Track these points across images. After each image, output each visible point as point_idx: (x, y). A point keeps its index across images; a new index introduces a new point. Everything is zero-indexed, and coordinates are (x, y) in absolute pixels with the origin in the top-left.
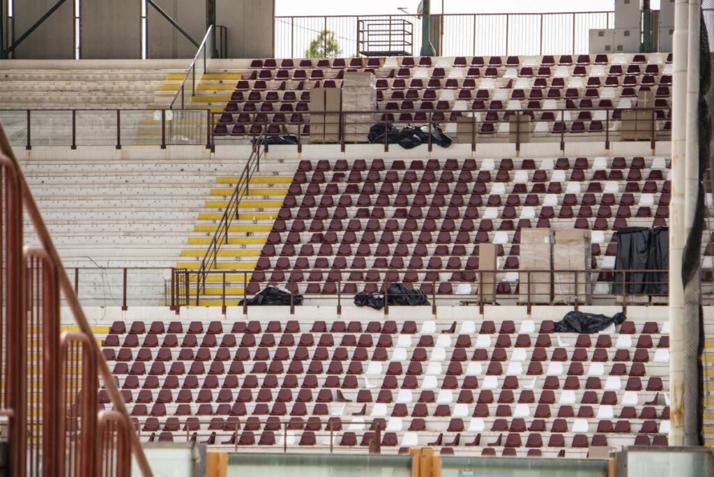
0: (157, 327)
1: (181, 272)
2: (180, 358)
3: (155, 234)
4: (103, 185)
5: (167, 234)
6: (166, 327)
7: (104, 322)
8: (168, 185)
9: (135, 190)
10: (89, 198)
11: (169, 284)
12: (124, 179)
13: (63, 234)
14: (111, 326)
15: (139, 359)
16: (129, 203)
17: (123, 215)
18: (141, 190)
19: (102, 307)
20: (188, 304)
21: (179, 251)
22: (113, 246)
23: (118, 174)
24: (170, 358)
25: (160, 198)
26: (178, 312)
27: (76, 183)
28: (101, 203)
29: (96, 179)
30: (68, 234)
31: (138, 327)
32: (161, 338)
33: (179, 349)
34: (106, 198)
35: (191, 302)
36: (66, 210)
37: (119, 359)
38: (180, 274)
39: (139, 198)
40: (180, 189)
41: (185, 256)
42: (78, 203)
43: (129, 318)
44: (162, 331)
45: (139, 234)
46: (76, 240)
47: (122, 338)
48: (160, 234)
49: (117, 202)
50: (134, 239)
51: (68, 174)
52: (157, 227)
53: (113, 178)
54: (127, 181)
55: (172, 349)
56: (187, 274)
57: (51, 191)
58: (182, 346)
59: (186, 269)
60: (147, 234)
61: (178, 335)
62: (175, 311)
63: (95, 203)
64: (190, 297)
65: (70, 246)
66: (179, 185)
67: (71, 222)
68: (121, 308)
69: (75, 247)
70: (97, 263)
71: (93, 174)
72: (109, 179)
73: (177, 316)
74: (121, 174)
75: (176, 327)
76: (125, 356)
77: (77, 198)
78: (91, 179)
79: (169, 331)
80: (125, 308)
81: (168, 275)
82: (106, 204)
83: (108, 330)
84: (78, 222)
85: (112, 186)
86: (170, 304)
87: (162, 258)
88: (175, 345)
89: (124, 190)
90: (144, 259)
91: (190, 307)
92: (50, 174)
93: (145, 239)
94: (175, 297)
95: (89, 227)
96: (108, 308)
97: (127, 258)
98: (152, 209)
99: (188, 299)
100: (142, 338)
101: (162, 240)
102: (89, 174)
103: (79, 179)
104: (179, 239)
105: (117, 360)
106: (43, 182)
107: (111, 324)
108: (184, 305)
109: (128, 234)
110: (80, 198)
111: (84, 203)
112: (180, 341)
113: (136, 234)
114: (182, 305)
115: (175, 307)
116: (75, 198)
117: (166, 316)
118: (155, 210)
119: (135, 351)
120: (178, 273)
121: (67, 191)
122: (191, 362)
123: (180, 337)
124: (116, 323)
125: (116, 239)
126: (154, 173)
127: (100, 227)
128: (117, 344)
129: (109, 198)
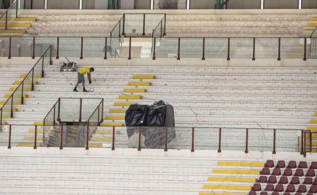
0: (292, 164)
1: (307, 133)
2: (304, 183)
3: (296, 110)
4: (269, 81)
5: (303, 110)
6: (298, 165)
7: (262, 160)
8: (306, 82)
9: (287, 84)
10: (260, 88)
11: (300, 139)
12: (281, 77)
13: (243, 109)
14: (266, 163)
15: (280, 182)
16: (283, 91)
17: (279, 98)
18: (290, 84)
19: (261, 152)
20: (311, 151)
21: (309, 120)
22: (271, 116)
23: (278, 75)
24: (298, 183)
25: (301, 89)
26: (305, 156)
27: (254, 80)
28: (267, 91)
29: (265, 77)
30: (246, 109)
31: (281, 164)
32: (294, 170)
33: (304, 177)
34: (270, 88)
35: (312, 150)
36: (246, 95)
37: (269, 182)
38: (306, 134)
39: (289, 89)
40: (313, 84)
41: (312, 123)
42: (254, 91)
43: (276, 158)
44: (295, 167)
45: (287, 110)
46: (251, 112)
47: (271, 170)
48: (299, 110)
49: (276, 91)
50: (284, 112)
51: (249, 75)
52: (298, 106)
53: (274, 77)
54: (282, 79)
55: (300, 177)
56: (311, 133)
57: (239, 84)
58: (306, 176)
59: (310, 131)
60: (292, 110)
61: (304, 169)
62: (303, 155)
63: (263, 91)
64: (312, 147)
65: (246, 116)
66: (312, 82)
67: (249, 102)
68: (272, 152)
69: (249, 116)
70: (261, 125)
71: (263, 75)
72: (272, 77)
73: (305, 158)
74: (279, 75)
75: (303, 165)
76: (272, 181)
77: (253, 88)
78: (262, 78)
79: (299, 167)
80: (274, 152)
81: (299, 134)
82: (269, 92)
83: (264, 165)
84: (253, 102)
85: (274, 81)
86: (301, 151)
87: (299, 124)
88: (302, 175)
89: (280, 84)
90: (289, 124)
91: (312, 153)
92: (239, 75)
93: (290, 113)
94: (304, 147)
95: (258, 105)
96: (264, 152)
97: (279, 124)
98: (295, 96)
99: (311, 149)
100: (283, 170)
101: (300, 113)
102: (261, 75)
103: (255, 77)
104: (310, 113)
105: (267, 183)
106: (235, 79)
107: (265, 161)
108: (308, 152)
109: (280, 110)
110: (255, 88)
111: (257, 91)
112: (305, 173)
113: (285, 110)
114: (307, 152)
115: (303, 153)
116: (252, 88)
117: (298, 158)
118: (297, 96)
119: (278, 178)
120: (305, 133)
121: (248, 84)
122: (310, 185)
123: (305, 171)
124: (268, 161)
125: (274, 112)
126: (298, 75)
127: (265, 105)
128: (268, 174)
129: (271, 88)
